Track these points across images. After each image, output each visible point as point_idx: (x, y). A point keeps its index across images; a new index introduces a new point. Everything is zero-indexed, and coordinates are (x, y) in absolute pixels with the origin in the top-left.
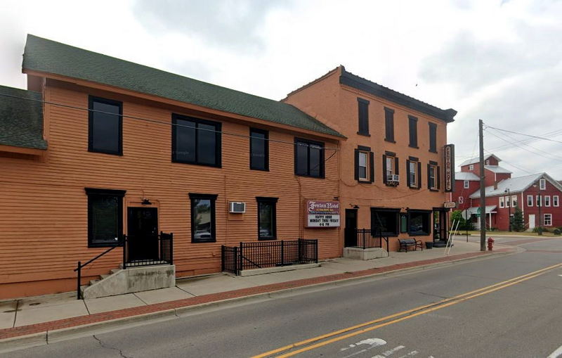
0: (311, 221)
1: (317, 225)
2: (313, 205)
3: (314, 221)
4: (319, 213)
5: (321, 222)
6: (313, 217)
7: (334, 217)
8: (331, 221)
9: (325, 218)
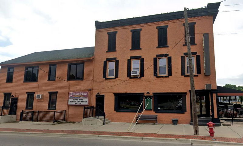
0: (70, 102)
1: (74, 104)
2: (72, 94)
3: (72, 102)
4: (75, 98)
5: (76, 102)
6: (72, 100)
7: (84, 100)
8: (83, 102)
9: (78, 100)
